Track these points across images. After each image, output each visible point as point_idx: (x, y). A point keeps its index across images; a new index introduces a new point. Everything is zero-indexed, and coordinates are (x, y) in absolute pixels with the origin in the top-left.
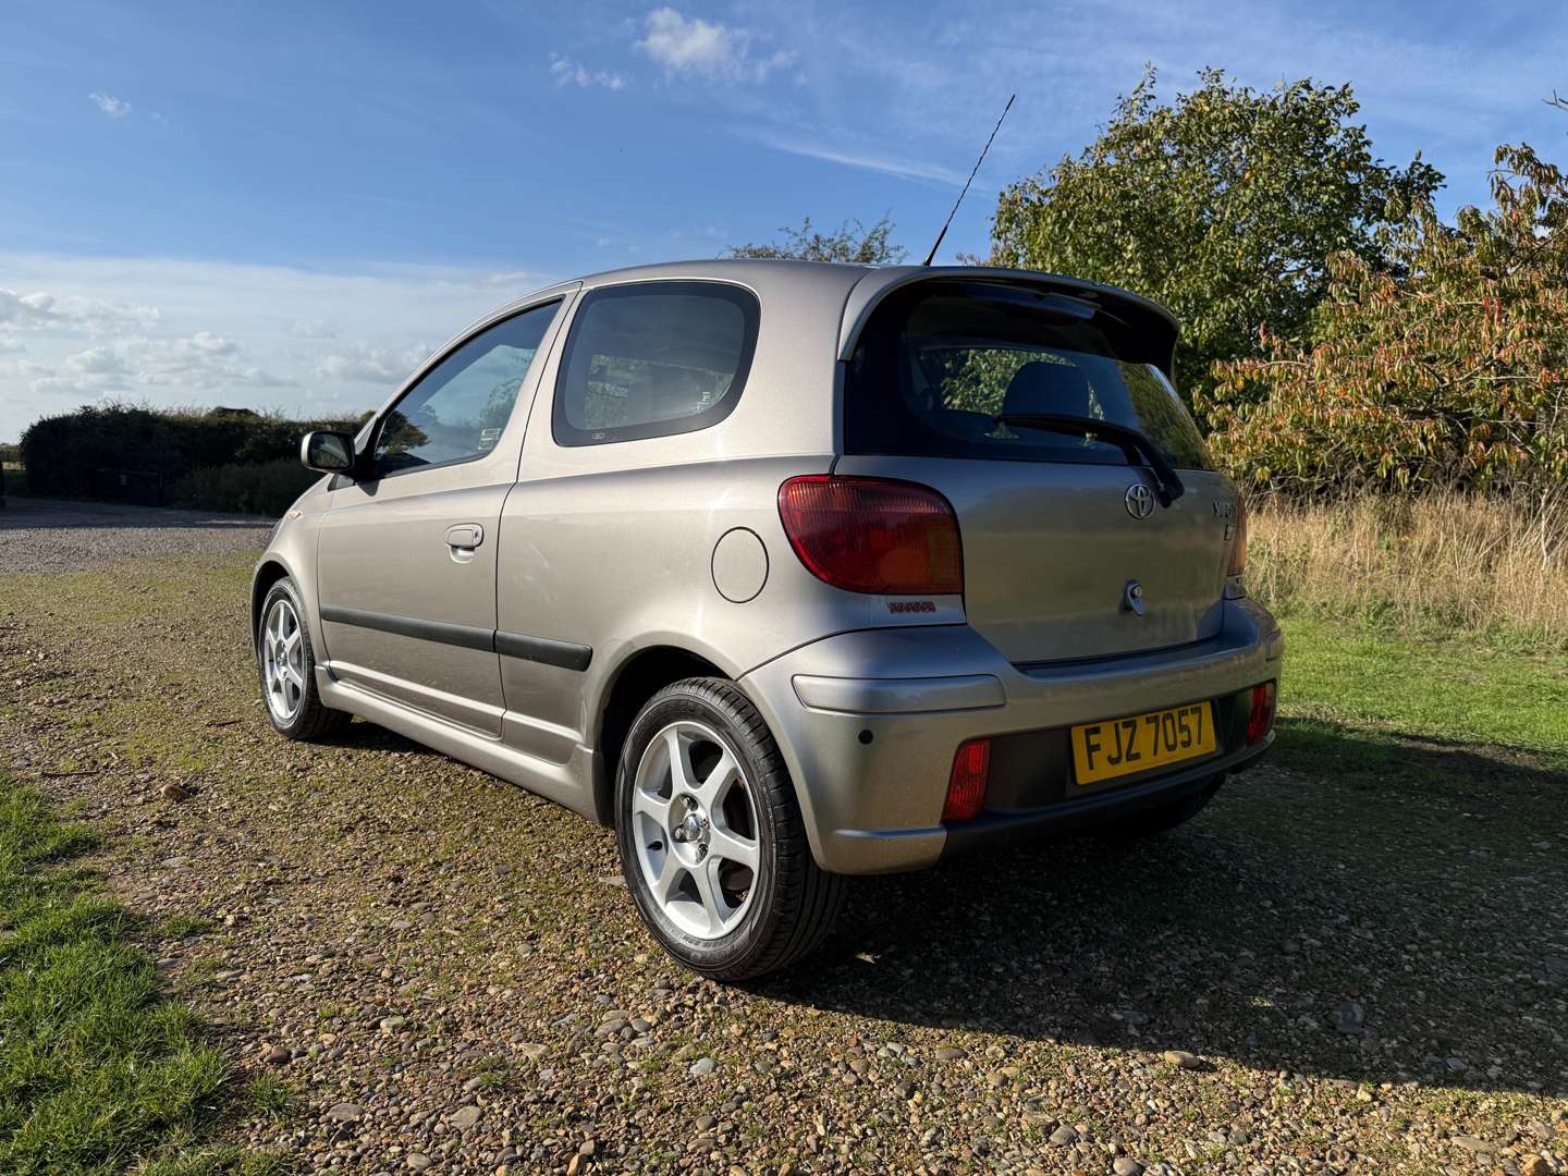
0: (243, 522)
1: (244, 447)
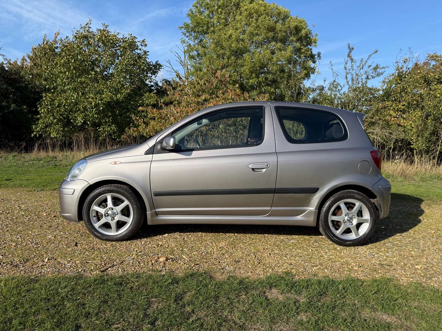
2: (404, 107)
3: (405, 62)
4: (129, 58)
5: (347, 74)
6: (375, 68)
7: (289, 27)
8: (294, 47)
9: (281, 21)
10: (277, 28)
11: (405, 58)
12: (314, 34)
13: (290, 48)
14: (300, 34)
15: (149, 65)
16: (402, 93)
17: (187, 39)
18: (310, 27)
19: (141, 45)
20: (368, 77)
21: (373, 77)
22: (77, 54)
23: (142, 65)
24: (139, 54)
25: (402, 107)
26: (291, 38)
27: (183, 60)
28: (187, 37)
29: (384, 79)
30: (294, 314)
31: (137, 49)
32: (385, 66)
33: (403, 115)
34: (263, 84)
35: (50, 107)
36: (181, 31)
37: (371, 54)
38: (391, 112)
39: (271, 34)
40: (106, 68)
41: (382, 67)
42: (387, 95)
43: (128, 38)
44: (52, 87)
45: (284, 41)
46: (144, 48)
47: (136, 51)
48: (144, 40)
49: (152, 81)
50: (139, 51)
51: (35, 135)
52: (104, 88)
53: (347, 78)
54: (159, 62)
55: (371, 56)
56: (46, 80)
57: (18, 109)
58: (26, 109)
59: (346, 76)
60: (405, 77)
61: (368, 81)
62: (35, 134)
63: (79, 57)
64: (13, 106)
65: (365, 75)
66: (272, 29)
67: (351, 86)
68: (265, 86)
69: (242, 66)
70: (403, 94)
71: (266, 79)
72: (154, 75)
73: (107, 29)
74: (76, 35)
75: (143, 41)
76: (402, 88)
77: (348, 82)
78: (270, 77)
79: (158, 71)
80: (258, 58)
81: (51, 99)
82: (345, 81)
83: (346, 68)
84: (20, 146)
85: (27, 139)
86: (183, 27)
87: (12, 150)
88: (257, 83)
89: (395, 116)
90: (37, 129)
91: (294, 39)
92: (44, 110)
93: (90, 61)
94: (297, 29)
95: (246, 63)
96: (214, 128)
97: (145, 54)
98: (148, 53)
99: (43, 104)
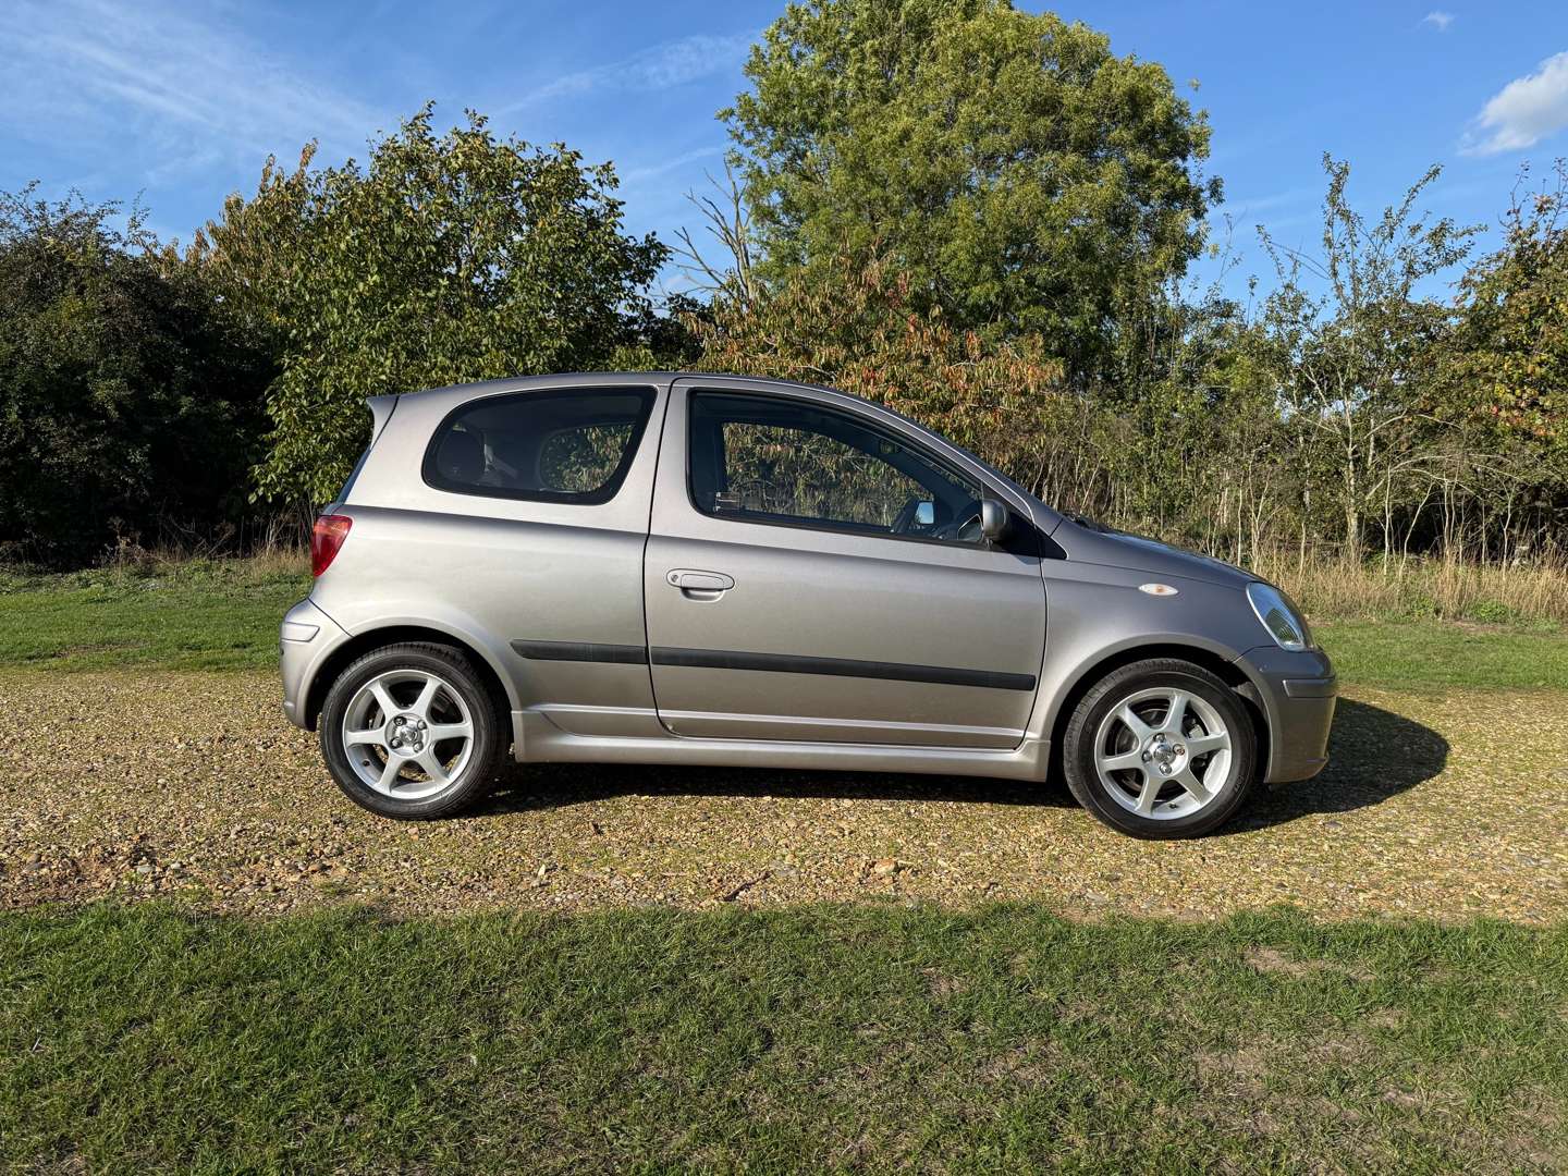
2: (1543, 371)
3: (1540, 209)
4: (559, 230)
5: (1335, 259)
6: (1435, 234)
7: (1107, 97)
8: (1127, 165)
9: (1075, 77)
10: (1065, 102)
11: (1542, 197)
12: (1195, 112)
13: (1113, 171)
14: (1147, 119)
15: (623, 250)
16: (1537, 321)
17: (747, 153)
18: (1180, 93)
19: (599, 180)
20: (1411, 267)
21: (1429, 267)
22: (390, 218)
23: (606, 251)
24: (592, 211)
25: (1538, 369)
26: (1115, 134)
27: (731, 226)
28: (749, 144)
29: (1466, 274)
30: (1361, 1011)
31: (584, 195)
32: (1473, 225)
33: (1541, 400)
34: (1018, 300)
35: (305, 403)
36: (728, 126)
37: (1417, 183)
38: (1497, 388)
39: (1043, 124)
40: (479, 264)
41: (1461, 231)
42: (1481, 328)
43: (552, 158)
44: (308, 335)
45: (1088, 146)
46: (608, 192)
47: (581, 201)
48: (610, 163)
49: (638, 305)
50: (589, 204)
51: (262, 499)
52: (481, 333)
53: (1335, 274)
54: (658, 238)
55: (1419, 189)
56: (285, 310)
57: (202, 411)
58: (227, 411)
59: (1333, 266)
60: (1545, 264)
61: (1414, 282)
62: (260, 493)
63: (398, 230)
64: (186, 402)
65: (1402, 263)
66: (1047, 106)
67: (1350, 302)
68: (1026, 307)
69: (946, 240)
70: (1539, 322)
71: (1031, 281)
72: (643, 282)
73: (482, 131)
74: (380, 154)
75: (606, 168)
76: (1536, 303)
77: (1339, 288)
78: (1043, 274)
79: (654, 268)
80: (1000, 214)
81: (310, 374)
82: (1331, 283)
83: (1329, 242)
84: (216, 534)
85: (233, 512)
86: (732, 113)
87: (190, 548)
88: (997, 296)
89: (1513, 403)
90: (269, 475)
91: (1127, 136)
92: (290, 414)
93: (432, 243)
94: (1137, 102)
95: (957, 229)
96: (863, 462)
97: (611, 210)
98: (621, 209)
99: (284, 393)
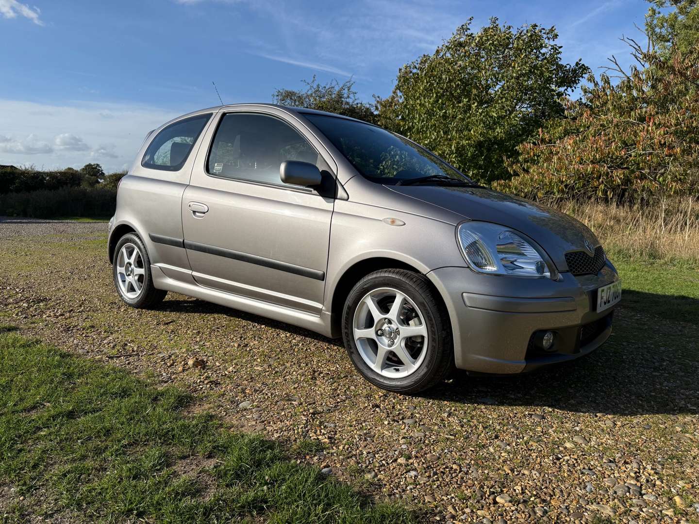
0: (26, 221)
1: (15, 184)
15: (564, 71)
19: (547, 37)
22: (442, 72)
24: (544, 54)
50: (544, 50)
52: (475, 120)
63: (444, 77)
75: (552, 30)
79: (579, 78)
